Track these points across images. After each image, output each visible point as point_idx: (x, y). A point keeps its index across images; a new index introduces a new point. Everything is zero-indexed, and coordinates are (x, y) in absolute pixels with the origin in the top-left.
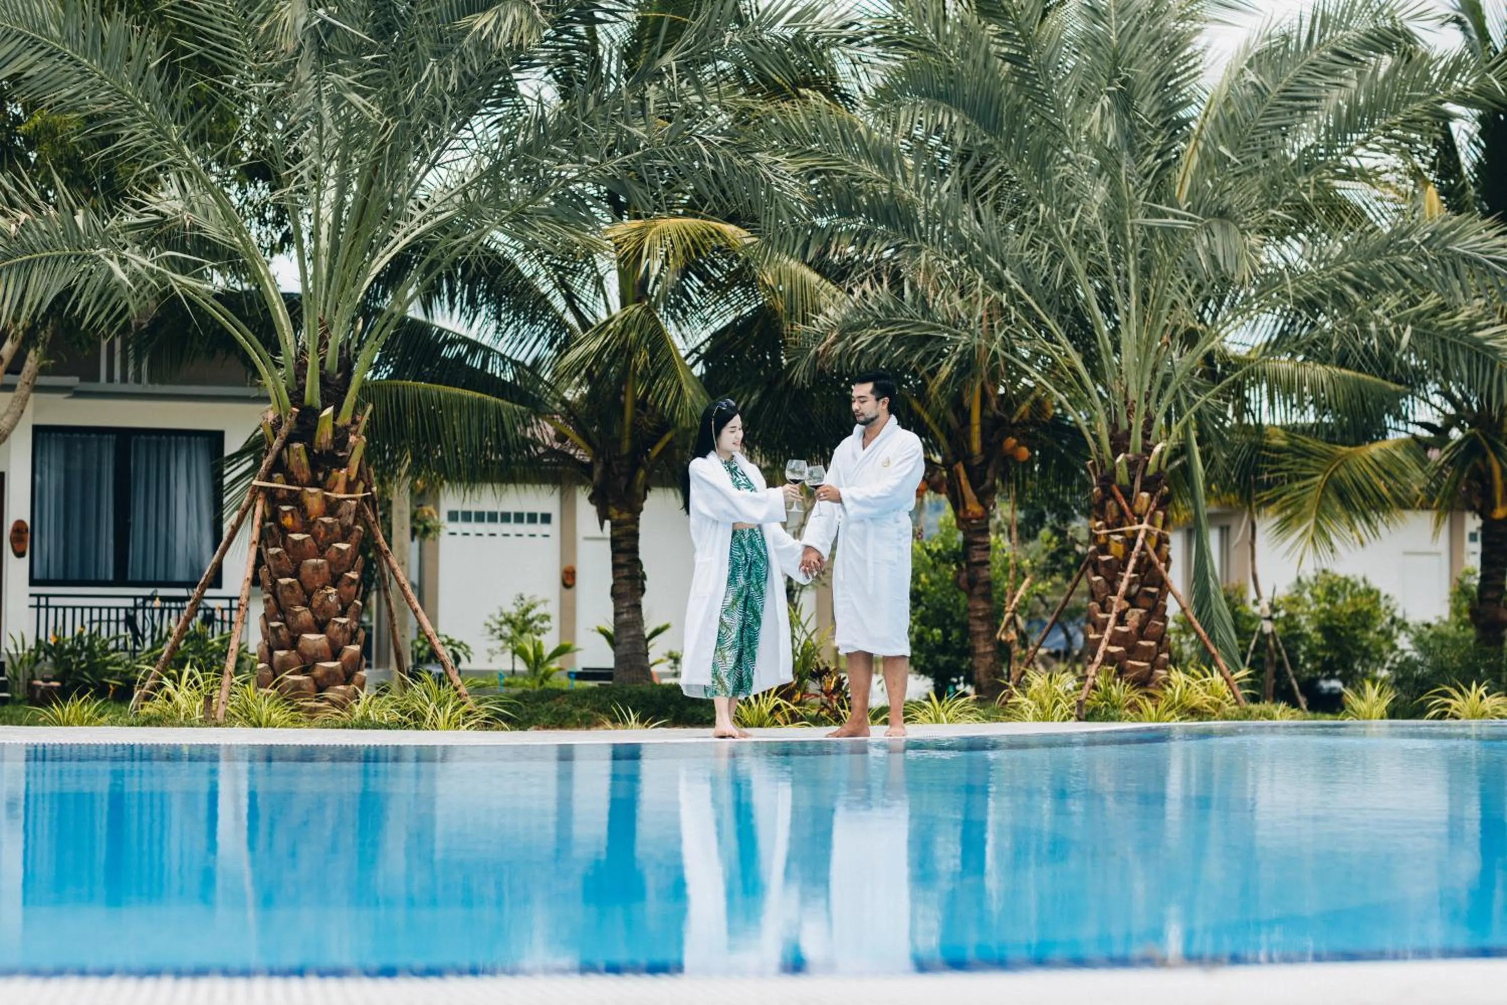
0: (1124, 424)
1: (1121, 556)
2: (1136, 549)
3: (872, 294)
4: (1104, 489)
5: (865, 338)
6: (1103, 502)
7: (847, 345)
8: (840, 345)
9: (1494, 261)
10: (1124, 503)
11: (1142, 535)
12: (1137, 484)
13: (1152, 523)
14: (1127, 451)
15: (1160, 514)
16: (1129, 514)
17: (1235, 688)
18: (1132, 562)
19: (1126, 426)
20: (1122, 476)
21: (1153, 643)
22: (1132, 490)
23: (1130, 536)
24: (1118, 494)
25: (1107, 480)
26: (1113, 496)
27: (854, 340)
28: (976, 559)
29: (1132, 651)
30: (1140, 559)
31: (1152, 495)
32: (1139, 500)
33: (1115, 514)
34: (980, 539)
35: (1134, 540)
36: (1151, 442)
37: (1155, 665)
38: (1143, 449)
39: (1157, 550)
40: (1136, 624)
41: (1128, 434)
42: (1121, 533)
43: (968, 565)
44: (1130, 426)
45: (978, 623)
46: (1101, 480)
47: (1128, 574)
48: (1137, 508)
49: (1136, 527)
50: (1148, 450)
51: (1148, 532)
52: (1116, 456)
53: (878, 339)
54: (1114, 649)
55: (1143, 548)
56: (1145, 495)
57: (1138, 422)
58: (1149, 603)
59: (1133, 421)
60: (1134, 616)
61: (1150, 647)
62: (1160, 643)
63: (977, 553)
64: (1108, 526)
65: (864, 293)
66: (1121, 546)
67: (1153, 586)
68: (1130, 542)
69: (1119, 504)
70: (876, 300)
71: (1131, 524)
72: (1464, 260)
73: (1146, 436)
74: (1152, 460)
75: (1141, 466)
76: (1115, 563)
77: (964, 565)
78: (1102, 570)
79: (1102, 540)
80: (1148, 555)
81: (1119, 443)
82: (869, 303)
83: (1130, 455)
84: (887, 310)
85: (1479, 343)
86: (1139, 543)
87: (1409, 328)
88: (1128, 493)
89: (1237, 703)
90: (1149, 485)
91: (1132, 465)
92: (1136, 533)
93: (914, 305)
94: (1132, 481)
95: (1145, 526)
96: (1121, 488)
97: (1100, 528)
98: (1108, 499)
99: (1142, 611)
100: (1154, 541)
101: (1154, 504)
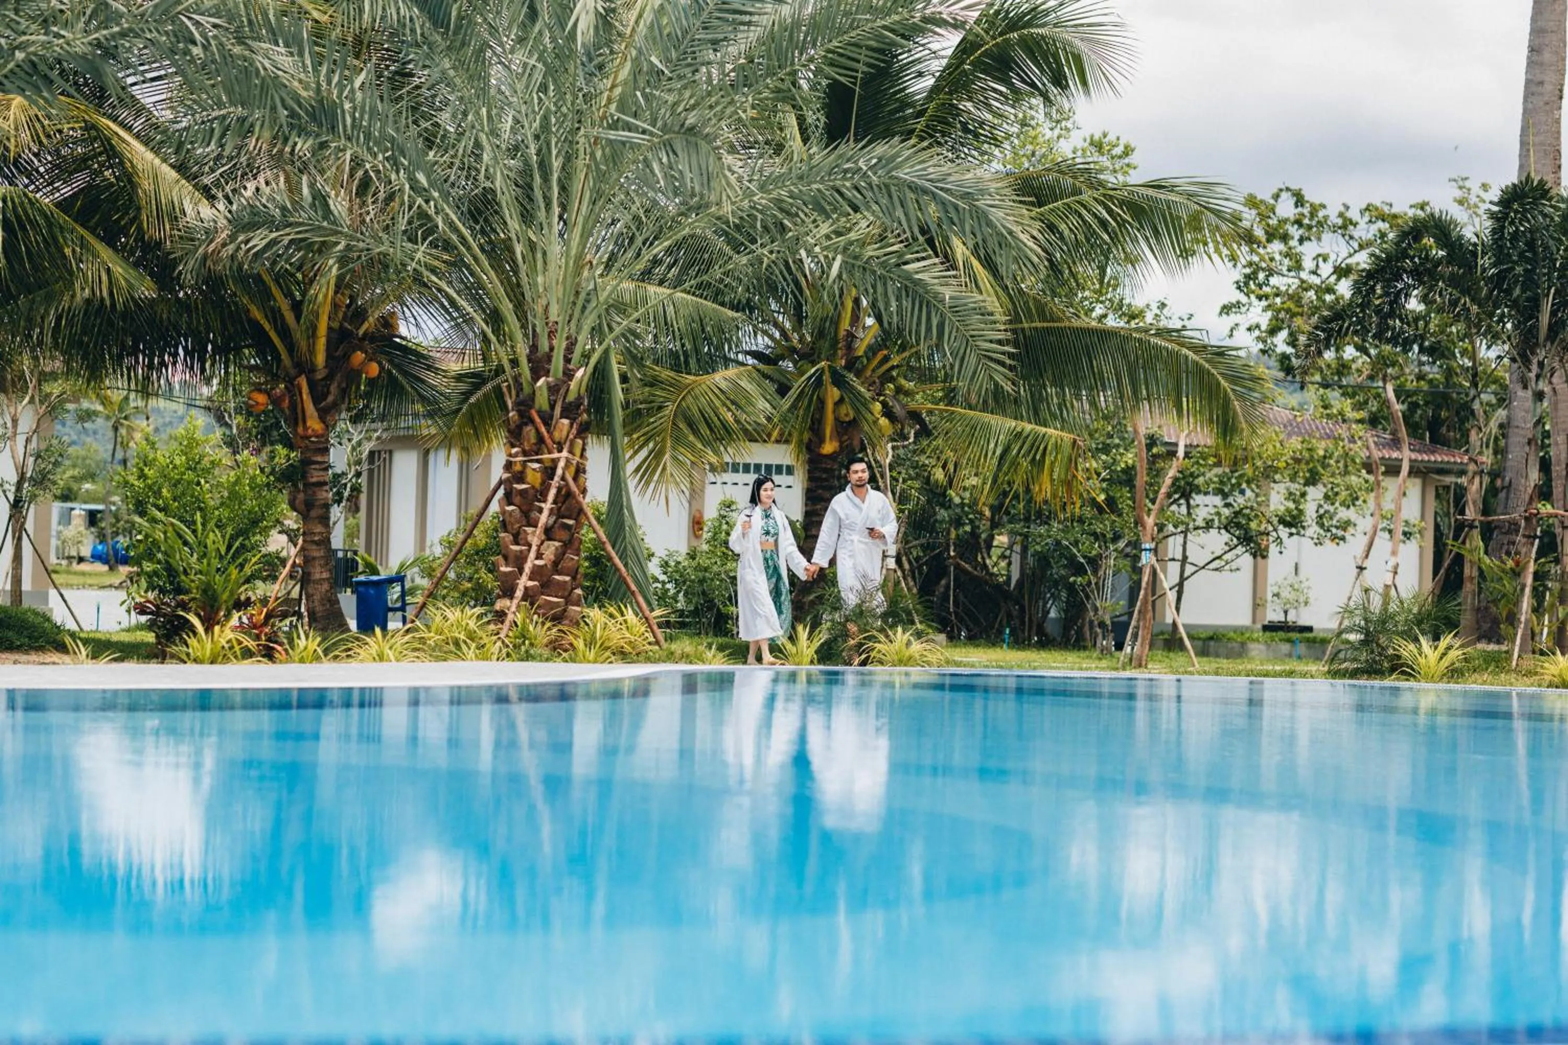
0: (544, 345)
1: (537, 486)
2: (556, 478)
3: (267, 190)
4: (521, 414)
5: (259, 240)
6: (520, 427)
7: (239, 248)
8: (231, 248)
9: (942, 189)
10: (543, 429)
11: (561, 464)
12: (558, 410)
13: (571, 451)
14: (547, 374)
15: (579, 441)
16: (549, 441)
17: (655, 627)
18: (552, 493)
19: (547, 349)
20: (542, 400)
21: (567, 578)
22: (551, 417)
23: (548, 464)
24: (538, 420)
25: (525, 405)
26: (532, 421)
27: (247, 242)
28: (314, 480)
29: (546, 585)
30: (559, 489)
31: (573, 421)
32: (560, 425)
33: (533, 440)
34: (319, 459)
35: (553, 469)
36: (571, 367)
37: (569, 601)
38: (564, 373)
39: (575, 479)
40: (552, 557)
41: (549, 358)
42: (538, 461)
43: (305, 485)
44: (552, 349)
45: (314, 547)
46: (517, 404)
47: (547, 506)
48: (557, 435)
49: (556, 455)
50: (569, 375)
51: (568, 461)
52: (536, 378)
53: (274, 242)
54: (530, 584)
55: (563, 478)
56: (566, 422)
57: (560, 345)
58: (565, 535)
59: (554, 342)
60: (551, 549)
61: (566, 582)
62: (574, 578)
63: (316, 473)
64: (525, 453)
65: (258, 189)
66: (539, 475)
67: (569, 518)
68: (549, 471)
69: (538, 431)
70: (271, 199)
71: (550, 453)
72: (910, 187)
73: (568, 360)
74: (573, 385)
75: (562, 391)
76: (532, 492)
77: (301, 486)
78: (517, 499)
79: (518, 468)
80: (567, 485)
81: (539, 366)
82: (264, 201)
83: (550, 379)
84: (284, 209)
85: (908, 277)
86: (559, 472)
87: (839, 258)
88: (547, 420)
89: (657, 643)
90: (570, 411)
91: (553, 389)
92: (555, 462)
93: (313, 205)
94: (552, 407)
95: (565, 454)
96: (539, 412)
97: (516, 455)
98: (526, 424)
99: (557, 544)
100: (573, 469)
101: (574, 431)
